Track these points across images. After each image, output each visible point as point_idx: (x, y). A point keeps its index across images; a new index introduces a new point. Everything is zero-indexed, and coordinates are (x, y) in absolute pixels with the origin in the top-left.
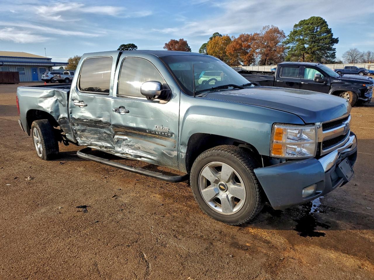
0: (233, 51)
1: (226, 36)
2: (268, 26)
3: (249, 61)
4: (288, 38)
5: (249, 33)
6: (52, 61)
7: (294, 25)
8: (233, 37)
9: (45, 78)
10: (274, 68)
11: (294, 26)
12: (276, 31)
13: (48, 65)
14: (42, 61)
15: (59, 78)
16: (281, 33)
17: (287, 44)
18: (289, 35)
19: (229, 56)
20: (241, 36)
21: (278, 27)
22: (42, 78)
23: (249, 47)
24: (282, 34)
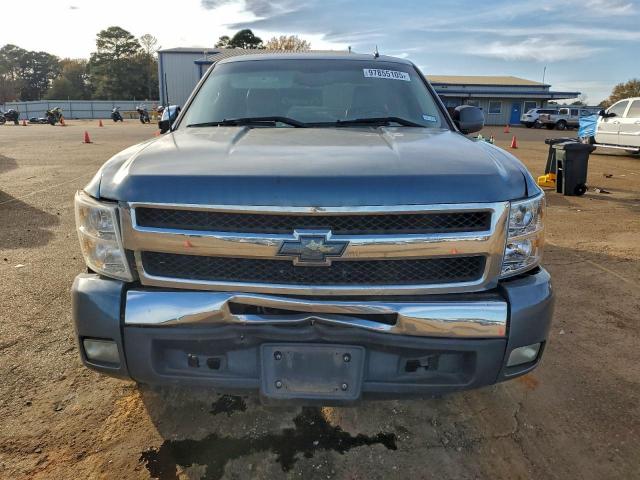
6: (551, 90)
9: (527, 119)
13: (540, 96)
14: (532, 90)
15: (546, 120)
22: (522, 119)
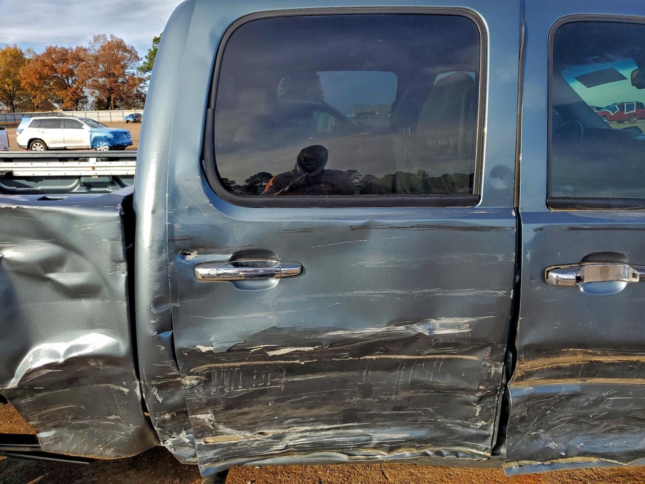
0: (37, 79)
1: (12, 47)
2: (103, 35)
3: (77, 102)
4: (145, 60)
5: (67, 47)
7: (153, 38)
8: (29, 50)
10: (130, 115)
11: (154, 40)
12: (120, 45)
16: (130, 52)
17: (146, 71)
18: (148, 56)
19: (29, 90)
20: (50, 52)
21: (124, 40)
23: (71, 73)
24: (132, 53)
